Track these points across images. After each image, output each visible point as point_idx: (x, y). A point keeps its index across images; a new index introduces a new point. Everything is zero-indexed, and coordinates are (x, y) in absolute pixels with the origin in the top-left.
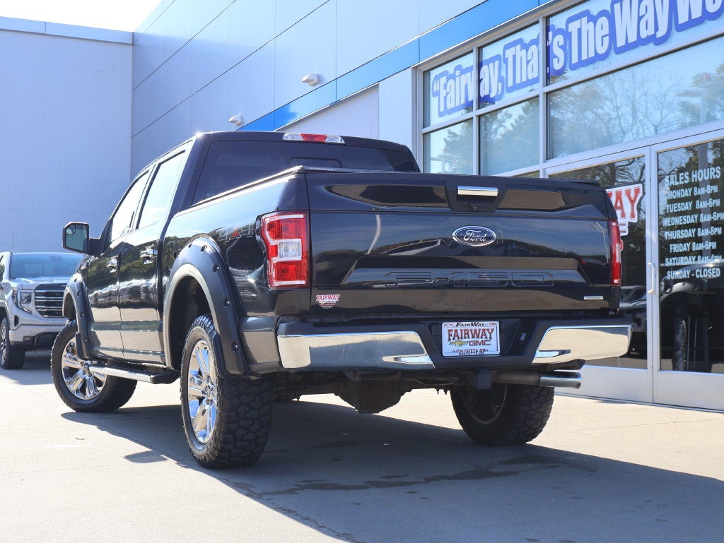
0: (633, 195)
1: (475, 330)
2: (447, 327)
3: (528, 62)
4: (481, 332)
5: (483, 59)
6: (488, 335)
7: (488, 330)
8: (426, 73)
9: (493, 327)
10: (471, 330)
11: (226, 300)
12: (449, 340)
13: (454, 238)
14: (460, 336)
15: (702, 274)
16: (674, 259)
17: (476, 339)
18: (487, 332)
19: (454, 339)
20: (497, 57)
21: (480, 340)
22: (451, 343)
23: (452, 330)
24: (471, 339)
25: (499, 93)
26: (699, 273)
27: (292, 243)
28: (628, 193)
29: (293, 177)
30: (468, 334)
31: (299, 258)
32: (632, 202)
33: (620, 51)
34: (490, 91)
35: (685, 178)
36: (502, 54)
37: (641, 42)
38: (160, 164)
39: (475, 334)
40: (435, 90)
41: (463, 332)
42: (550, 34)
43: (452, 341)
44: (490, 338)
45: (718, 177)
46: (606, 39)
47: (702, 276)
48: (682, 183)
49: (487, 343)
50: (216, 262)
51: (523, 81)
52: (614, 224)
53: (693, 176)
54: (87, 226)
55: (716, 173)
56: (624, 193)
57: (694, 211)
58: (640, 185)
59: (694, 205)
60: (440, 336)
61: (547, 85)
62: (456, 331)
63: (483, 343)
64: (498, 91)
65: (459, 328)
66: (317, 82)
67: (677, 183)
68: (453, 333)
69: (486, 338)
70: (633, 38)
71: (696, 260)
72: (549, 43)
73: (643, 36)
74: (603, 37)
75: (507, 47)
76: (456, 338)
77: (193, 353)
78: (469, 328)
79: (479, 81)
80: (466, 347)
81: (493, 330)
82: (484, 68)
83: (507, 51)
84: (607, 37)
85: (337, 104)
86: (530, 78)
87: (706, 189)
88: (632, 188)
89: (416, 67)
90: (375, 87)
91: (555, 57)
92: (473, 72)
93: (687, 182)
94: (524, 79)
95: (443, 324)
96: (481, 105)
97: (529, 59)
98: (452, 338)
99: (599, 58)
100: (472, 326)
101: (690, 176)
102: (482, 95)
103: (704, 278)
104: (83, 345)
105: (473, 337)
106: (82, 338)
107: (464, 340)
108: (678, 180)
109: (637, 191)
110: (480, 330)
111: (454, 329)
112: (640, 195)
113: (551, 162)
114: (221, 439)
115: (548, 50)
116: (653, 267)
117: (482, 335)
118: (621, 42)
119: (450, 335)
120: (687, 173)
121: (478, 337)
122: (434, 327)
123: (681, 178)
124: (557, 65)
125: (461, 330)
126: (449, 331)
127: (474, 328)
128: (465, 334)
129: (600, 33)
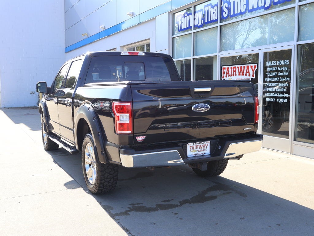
0: (253, 68)
1: (201, 145)
2: (189, 145)
3: (213, 13)
4: (203, 146)
5: (196, 10)
6: (206, 147)
7: (206, 145)
8: (174, 14)
9: (208, 143)
10: (199, 146)
11: (99, 133)
12: (190, 150)
13: (193, 109)
14: (194, 148)
15: (280, 100)
16: (269, 94)
17: (201, 149)
18: (205, 146)
19: (192, 150)
20: (201, 10)
21: (202, 149)
22: (191, 152)
23: (191, 146)
24: (199, 149)
25: (202, 24)
26: (278, 100)
27: (125, 115)
28: (252, 67)
29: (125, 86)
30: (198, 147)
31: (128, 122)
32: (253, 71)
33: (250, 11)
34: (198, 23)
35: (274, 63)
36: (203, 9)
37: (258, 8)
38: (72, 62)
39: (201, 147)
40: (177, 21)
41: (196, 147)
42: (222, 2)
43: (191, 150)
44: (207, 148)
45: (288, 64)
46: (245, 6)
47: (279, 101)
48: (273, 65)
49: (205, 150)
50: (94, 115)
51: (211, 20)
52: (257, 98)
53: (278, 63)
54: (46, 83)
55: (287, 62)
56: (250, 67)
57: (277, 76)
58: (256, 64)
59: (278, 74)
60: (187, 149)
61: (221, 23)
62: (193, 146)
63: (204, 150)
64: (201, 23)
65: (194, 145)
66: (133, 15)
67: (271, 65)
68: (192, 147)
69: (205, 148)
70: (255, 7)
71: (278, 95)
72: (222, 6)
73: (260, 6)
74: (243, 5)
75: (205, 6)
76: (193, 149)
77: (87, 147)
78: (198, 145)
79: (194, 19)
80: (197, 153)
81: (208, 145)
82: (196, 14)
83: (205, 8)
84: (245, 5)
85: (140, 24)
86: (214, 19)
87: (283, 68)
88: (253, 65)
89: (170, 12)
90: (154, 19)
91: (224, 12)
92: (192, 15)
93: (275, 65)
94: (212, 20)
95: (188, 144)
96: (195, 28)
97: (214, 12)
98: (191, 149)
99: (241, 13)
100: (200, 144)
101: (277, 63)
102: (195, 25)
103: (280, 102)
104: (47, 127)
105: (200, 148)
106: (46, 124)
107: (196, 150)
108: (272, 64)
109: (255, 67)
110: (202, 145)
111: (192, 146)
112: (256, 68)
113: (221, 53)
114: (98, 186)
115: (221, 8)
116: (260, 96)
117: (203, 147)
118: (251, 8)
119: (190, 148)
120: (275, 61)
121: (202, 148)
122: (184, 146)
123: (273, 63)
124: (225, 15)
125: (195, 146)
126: (190, 147)
127: (200, 145)
128: (197, 147)
129: (242, 4)
